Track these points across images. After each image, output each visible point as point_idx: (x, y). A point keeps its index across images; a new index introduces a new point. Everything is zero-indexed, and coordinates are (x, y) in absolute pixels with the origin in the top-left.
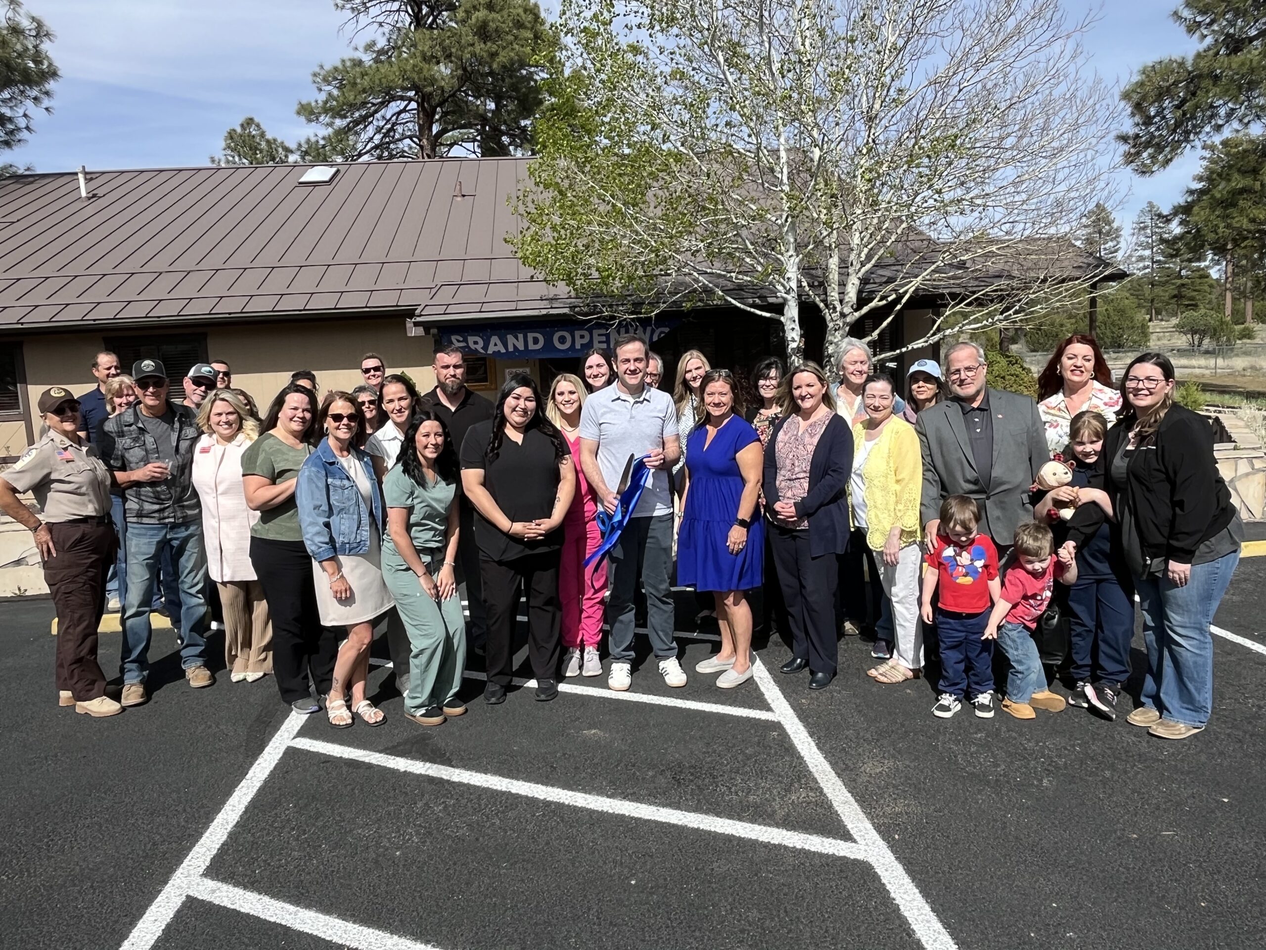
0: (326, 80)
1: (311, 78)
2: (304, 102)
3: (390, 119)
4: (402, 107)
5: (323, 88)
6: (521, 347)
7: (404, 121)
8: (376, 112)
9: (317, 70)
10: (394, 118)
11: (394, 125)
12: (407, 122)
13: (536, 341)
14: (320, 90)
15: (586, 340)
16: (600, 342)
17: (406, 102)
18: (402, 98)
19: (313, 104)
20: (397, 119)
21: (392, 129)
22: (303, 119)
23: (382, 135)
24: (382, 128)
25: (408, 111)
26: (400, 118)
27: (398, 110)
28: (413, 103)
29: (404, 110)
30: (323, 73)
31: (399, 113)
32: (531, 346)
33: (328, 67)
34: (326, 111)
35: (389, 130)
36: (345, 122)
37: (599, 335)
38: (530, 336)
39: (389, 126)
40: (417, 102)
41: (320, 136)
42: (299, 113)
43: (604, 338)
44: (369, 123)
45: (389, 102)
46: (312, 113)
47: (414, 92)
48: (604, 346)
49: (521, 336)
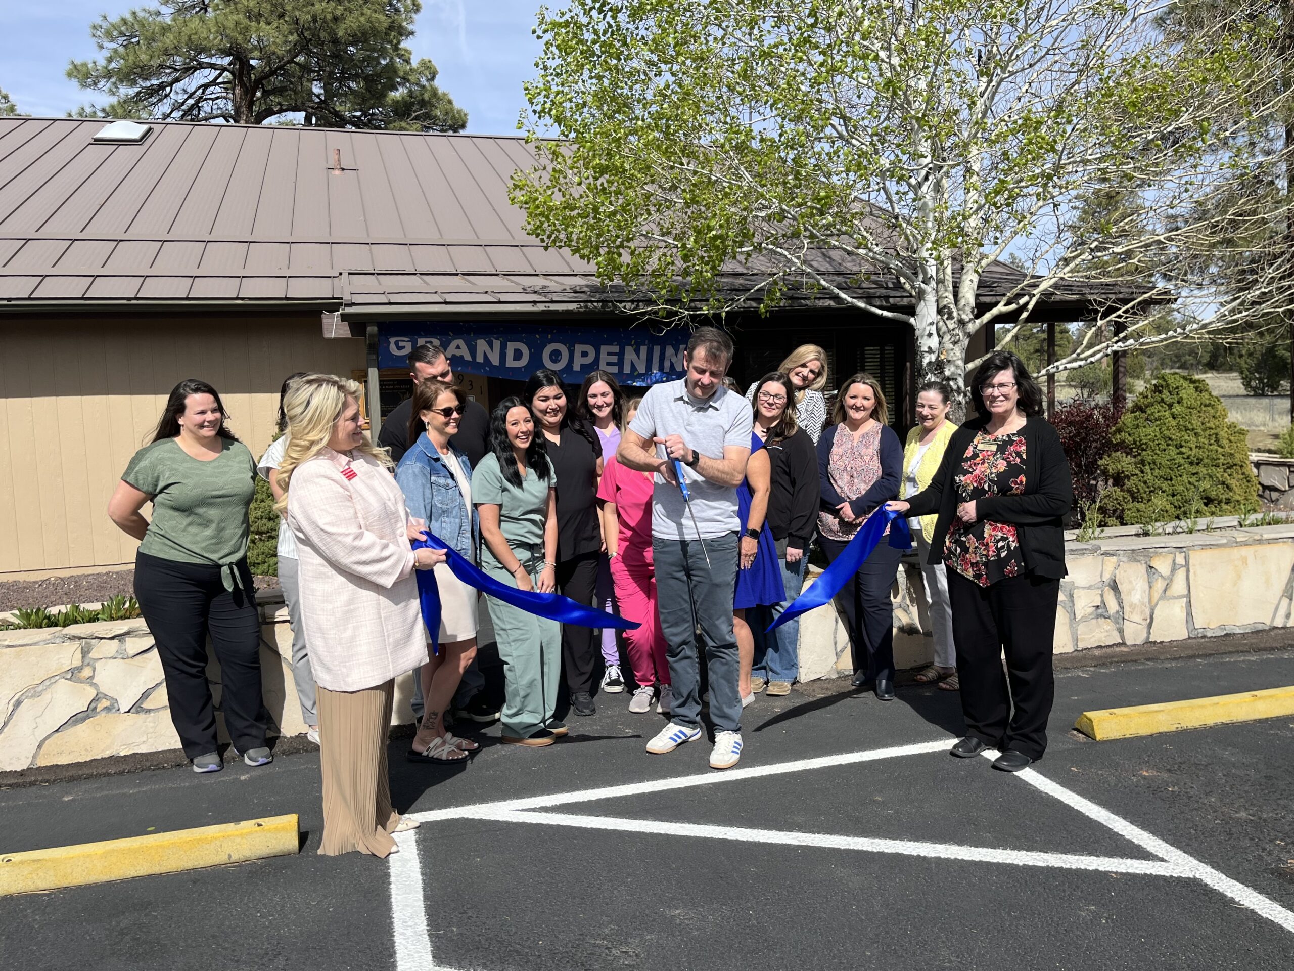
0: (108, 34)
1: (90, 31)
2: (78, 62)
3: (195, 92)
4: (211, 78)
5: (105, 44)
6: (495, 361)
7: (213, 96)
8: (177, 80)
9: (99, 21)
10: (201, 91)
11: (200, 99)
12: (218, 98)
13: (518, 355)
14: (101, 47)
15: (589, 360)
16: (608, 364)
17: (218, 72)
18: (212, 66)
19: (90, 66)
20: (203, 93)
21: (196, 105)
22: (75, 82)
23: (181, 113)
24: (183, 104)
25: (218, 84)
26: (208, 91)
27: (206, 81)
28: (226, 73)
29: (214, 83)
30: (105, 25)
31: (205, 87)
32: (510, 363)
33: (114, 19)
34: (108, 75)
35: (191, 108)
36: (132, 91)
37: (609, 354)
38: (511, 347)
39: (191, 102)
40: (233, 73)
41: (98, 107)
42: (70, 75)
43: (614, 359)
44: (167, 96)
45: (196, 69)
46: (87, 75)
47: (228, 59)
48: (615, 369)
49: (497, 344)
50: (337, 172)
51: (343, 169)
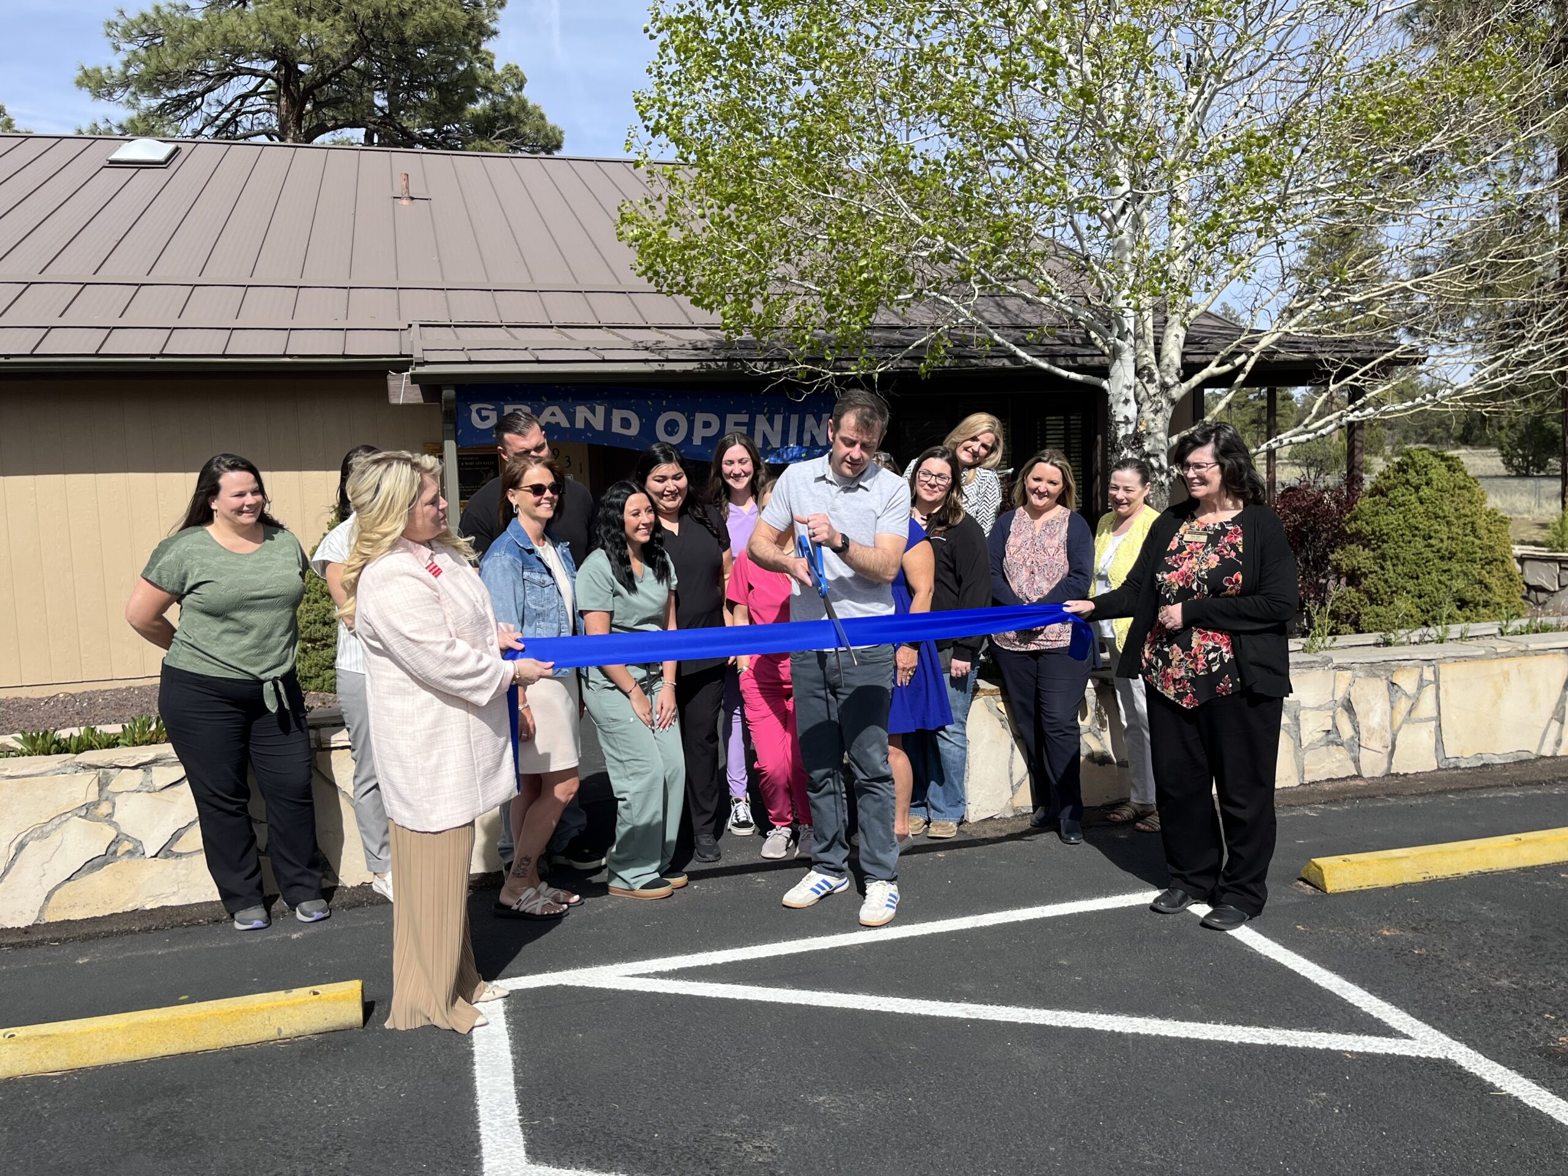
0: (127, 34)
2: (89, 67)
5: (123, 46)
6: (599, 426)
11: (238, 112)
13: (626, 423)
14: (118, 49)
15: (711, 432)
17: (260, 79)
18: (253, 72)
19: (104, 71)
20: (242, 104)
21: (233, 120)
22: (86, 92)
23: (215, 129)
25: (260, 94)
26: (247, 103)
27: (245, 90)
28: (269, 81)
29: (254, 92)
30: (122, 22)
31: (244, 97)
34: (125, 83)
38: (617, 414)
41: (114, 122)
46: (101, 83)
49: (600, 411)
50: (405, 202)
51: (412, 199)
